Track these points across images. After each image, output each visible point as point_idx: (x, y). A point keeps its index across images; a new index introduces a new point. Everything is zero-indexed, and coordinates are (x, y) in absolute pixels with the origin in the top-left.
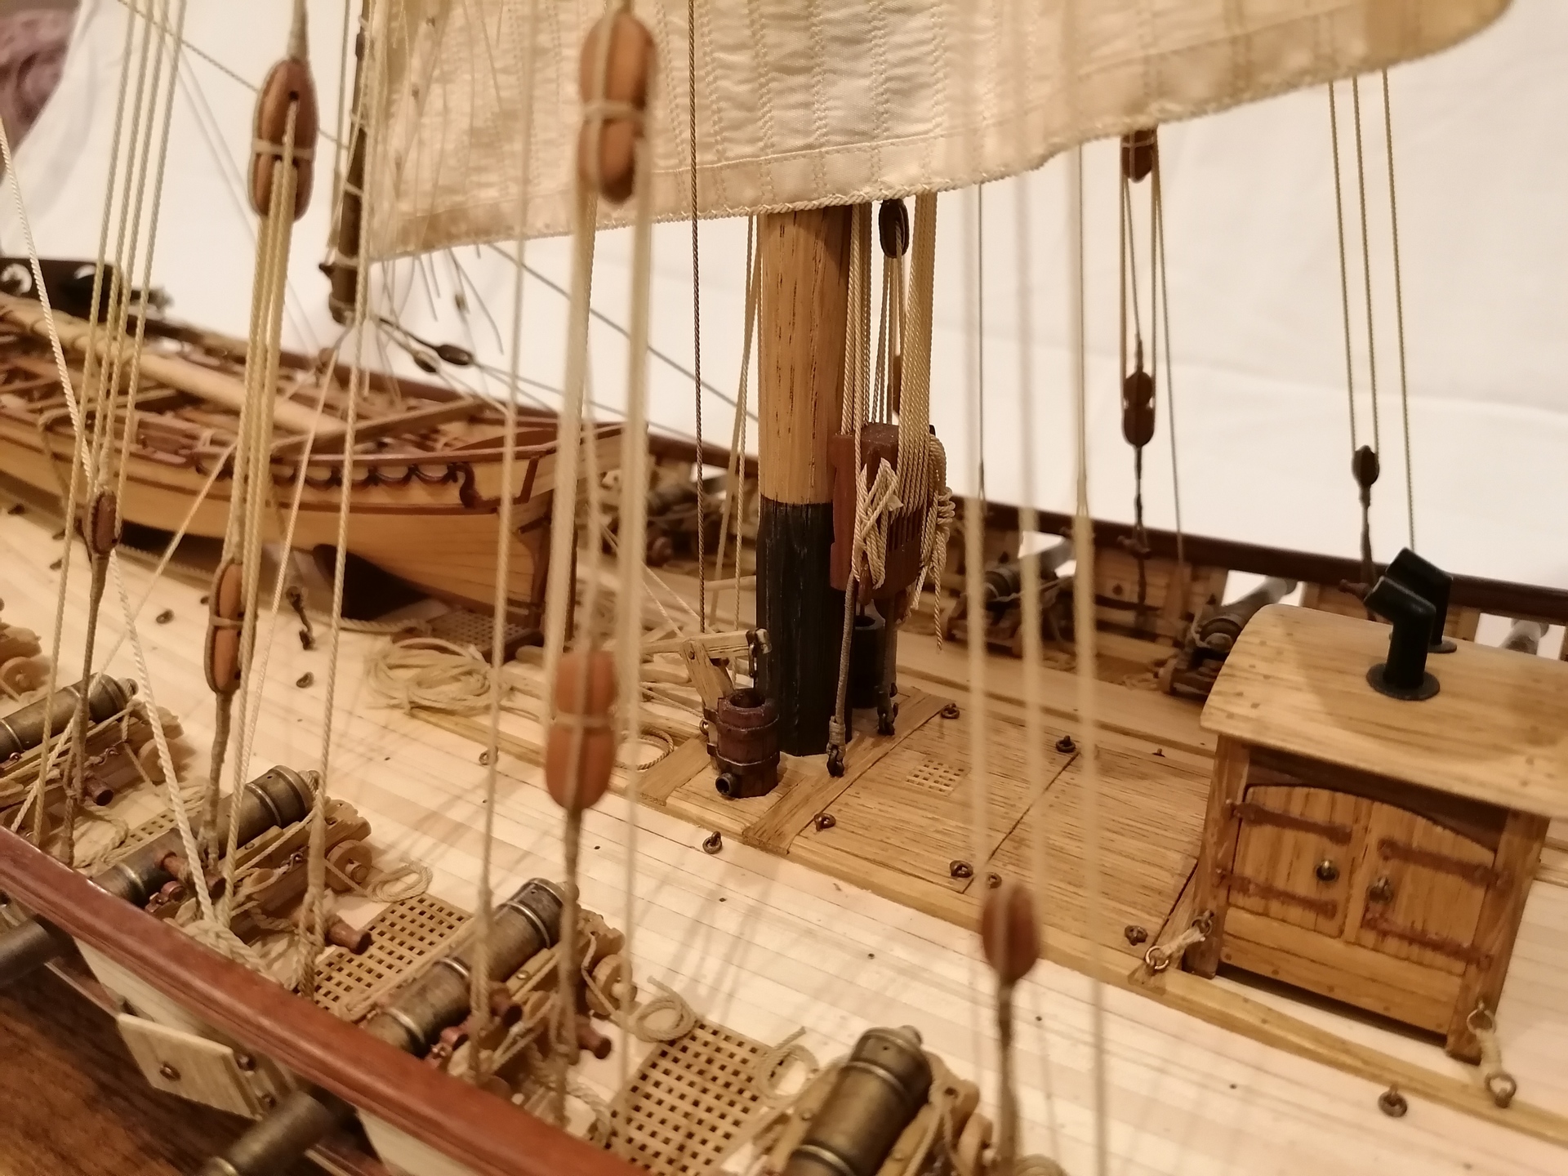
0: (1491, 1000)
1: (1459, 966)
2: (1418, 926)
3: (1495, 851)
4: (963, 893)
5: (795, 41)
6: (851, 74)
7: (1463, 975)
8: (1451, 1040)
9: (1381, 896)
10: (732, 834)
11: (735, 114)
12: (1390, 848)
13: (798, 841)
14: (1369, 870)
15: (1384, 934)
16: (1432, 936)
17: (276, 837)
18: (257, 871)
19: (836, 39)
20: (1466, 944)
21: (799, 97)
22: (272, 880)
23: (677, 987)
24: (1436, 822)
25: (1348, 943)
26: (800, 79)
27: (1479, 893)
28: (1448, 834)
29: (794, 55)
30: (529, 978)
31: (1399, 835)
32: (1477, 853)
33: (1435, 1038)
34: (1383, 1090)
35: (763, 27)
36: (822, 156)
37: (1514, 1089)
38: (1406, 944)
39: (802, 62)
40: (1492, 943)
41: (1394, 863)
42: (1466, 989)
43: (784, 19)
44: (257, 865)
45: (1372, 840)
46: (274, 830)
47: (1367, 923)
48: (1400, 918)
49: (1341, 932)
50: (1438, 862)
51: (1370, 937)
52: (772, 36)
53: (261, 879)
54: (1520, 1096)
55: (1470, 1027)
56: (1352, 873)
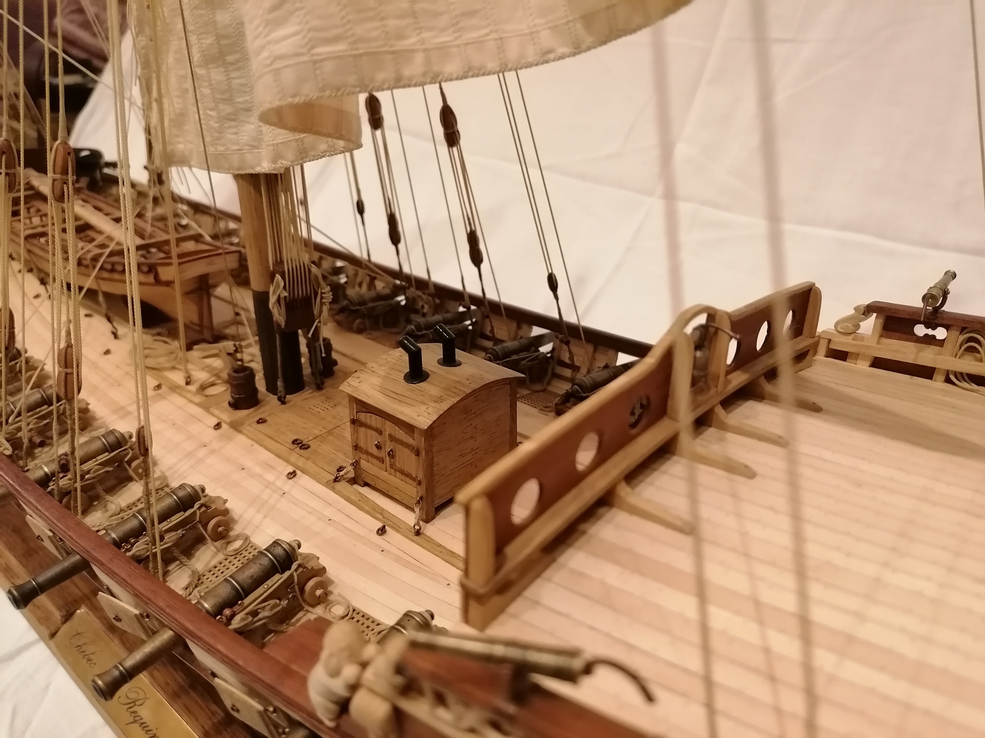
1: (414, 484)
2: (402, 468)
3: (414, 441)
4: (292, 450)
5: (228, 109)
6: (248, 123)
7: (416, 487)
9: (391, 455)
10: (226, 423)
11: (216, 134)
12: (391, 437)
13: (248, 428)
14: (388, 445)
16: (406, 472)
17: (45, 409)
18: (36, 420)
19: (241, 109)
20: (414, 475)
21: (234, 130)
22: (42, 424)
23: (168, 474)
24: (399, 428)
25: (388, 473)
26: (233, 123)
28: (404, 433)
29: (229, 114)
30: (96, 461)
31: (392, 433)
32: (411, 441)
34: (382, 525)
35: (218, 103)
36: (243, 153)
38: (401, 475)
39: (233, 117)
40: (420, 477)
41: (393, 443)
43: (224, 101)
44: (35, 418)
45: (387, 434)
46: (45, 407)
47: (391, 466)
48: (397, 464)
49: (386, 469)
50: (402, 444)
51: (393, 471)
52: (221, 106)
53: (36, 423)
54: (423, 531)
56: (384, 446)
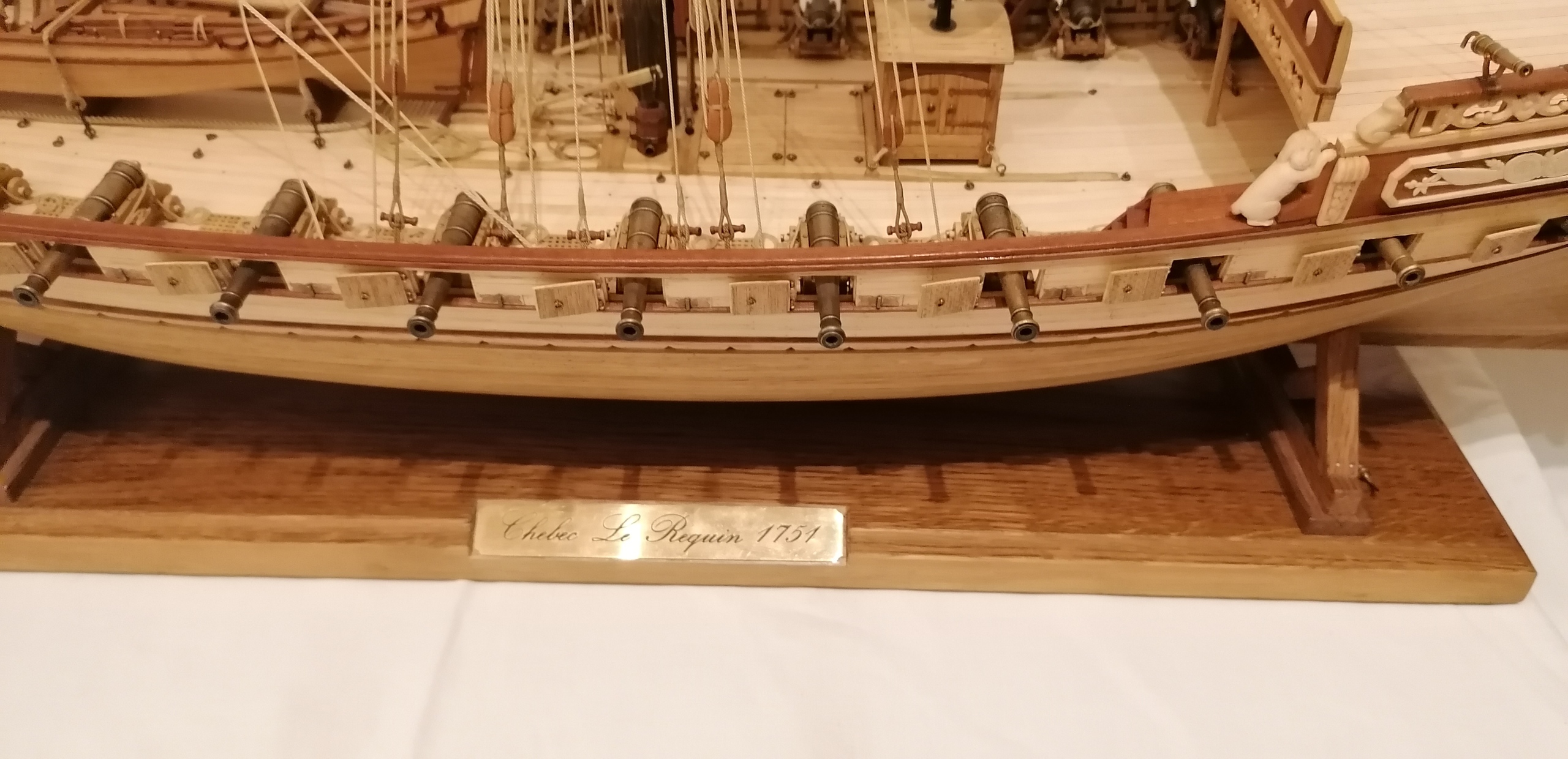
0: (992, 139)
1: (980, 130)
2: (965, 120)
3: (988, 82)
4: (784, 165)
7: (982, 134)
8: (980, 161)
9: (951, 111)
12: (954, 92)
13: (700, 165)
14: (946, 102)
15: (953, 126)
16: (970, 122)
20: (982, 121)
24: (967, 76)
25: (941, 135)
27: (984, 100)
28: (972, 80)
31: (955, 86)
32: (982, 85)
33: (974, 162)
34: (964, 183)
37: (1005, 168)
38: (961, 128)
40: (990, 119)
41: (955, 96)
42: (984, 138)
45: (946, 90)
47: (947, 124)
48: (959, 117)
49: (938, 131)
50: (969, 92)
51: (949, 129)
54: (1007, 172)
55: (988, 152)
56: (940, 107)
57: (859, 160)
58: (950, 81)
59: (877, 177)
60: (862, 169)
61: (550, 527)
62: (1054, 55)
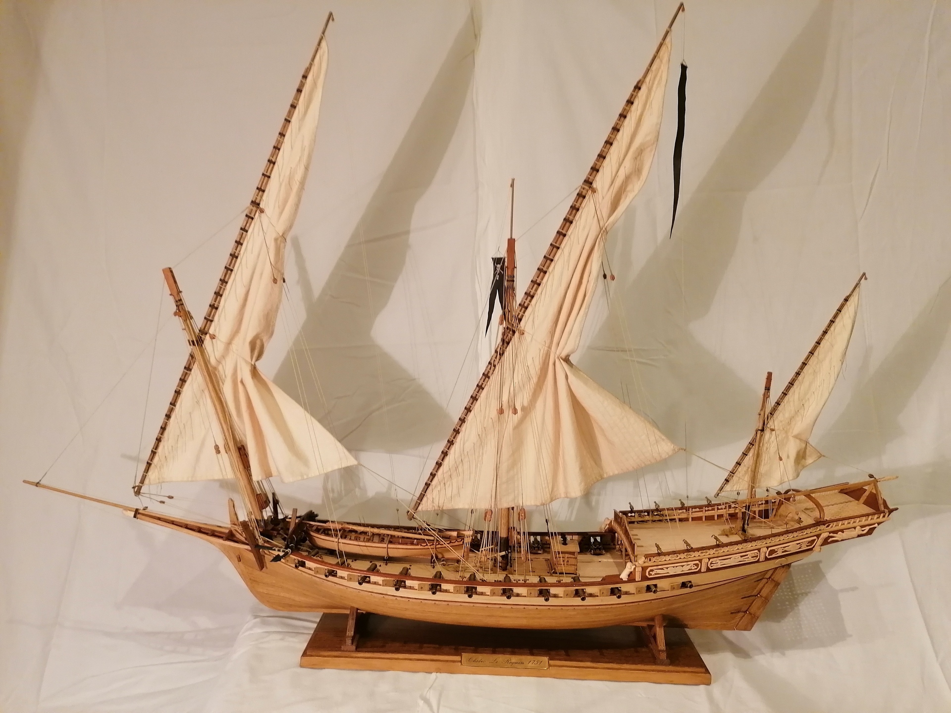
40: (577, 565)
41: (569, 559)
57: (548, 573)
58: (567, 555)
59: (553, 576)
60: (549, 574)
61: (479, 660)
62: (591, 554)
